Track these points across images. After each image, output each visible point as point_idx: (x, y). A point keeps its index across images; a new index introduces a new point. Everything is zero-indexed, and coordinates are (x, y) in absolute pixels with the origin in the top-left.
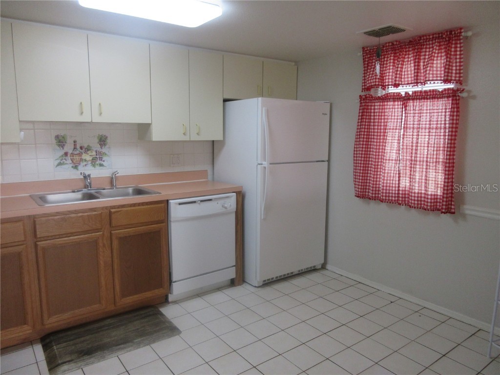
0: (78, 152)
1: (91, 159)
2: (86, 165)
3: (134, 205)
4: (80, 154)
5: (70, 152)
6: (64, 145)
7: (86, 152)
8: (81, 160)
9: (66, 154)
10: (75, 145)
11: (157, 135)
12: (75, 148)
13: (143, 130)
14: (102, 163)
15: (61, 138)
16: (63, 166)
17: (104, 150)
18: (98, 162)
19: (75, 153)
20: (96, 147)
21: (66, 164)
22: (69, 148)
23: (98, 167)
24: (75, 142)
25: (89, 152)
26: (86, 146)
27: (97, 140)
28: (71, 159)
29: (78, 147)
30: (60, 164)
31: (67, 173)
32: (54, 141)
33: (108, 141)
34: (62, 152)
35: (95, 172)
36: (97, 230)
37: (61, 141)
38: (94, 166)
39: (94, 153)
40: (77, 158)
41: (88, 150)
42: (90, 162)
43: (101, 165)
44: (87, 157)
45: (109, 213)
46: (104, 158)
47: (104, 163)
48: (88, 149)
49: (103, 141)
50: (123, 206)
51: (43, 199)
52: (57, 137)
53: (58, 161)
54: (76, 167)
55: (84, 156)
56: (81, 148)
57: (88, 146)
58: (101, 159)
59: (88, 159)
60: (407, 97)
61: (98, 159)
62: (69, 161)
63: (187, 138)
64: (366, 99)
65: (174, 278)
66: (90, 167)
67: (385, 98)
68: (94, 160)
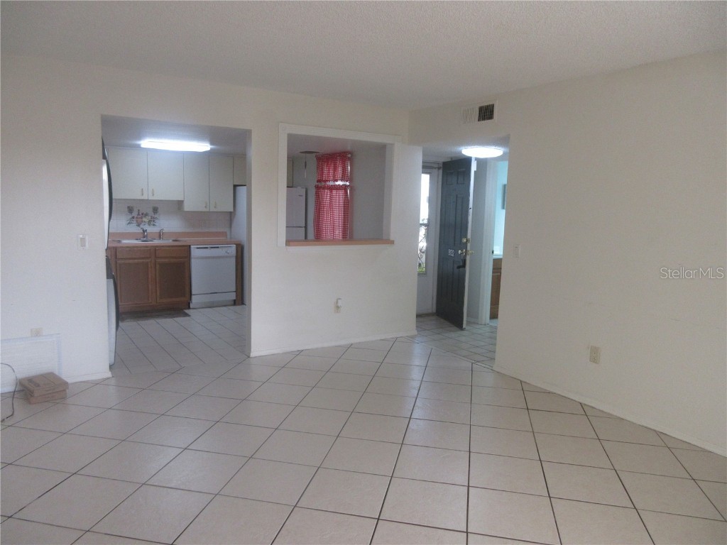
1: (148, 221)
2: (145, 224)
3: (173, 246)
4: (142, 218)
5: (136, 216)
6: (132, 212)
7: (145, 217)
8: (142, 221)
9: (133, 217)
11: (188, 207)
12: (139, 214)
13: (180, 204)
16: (131, 225)
17: (156, 216)
19: (139, 217)
20: (151, 213)
21: (133, 223)
22: (135, 214)
23: (152, 226)
24: (139, 211)
25: (147, 217)
26: (145, 213)
27: (151, 210)
28: (137, 221)
30: (129, 223)
31: (134, 229)
32: (126, 210)
33: (159, 210)
34: (131, 216)
35: (150, 229)
36: (148, 258)
37: (130, 210)
38: (149, 225)
39: (150, 218)
40: (140, 220)
42: (147, 223)
43: (154, 225)
45: (156, 249)
46: (156, 221)
47: (156, 224)
48: (146, 215)
49: (155, 210)
50: (163, 246)
51: (119, 241)
52: (129, 207)
53: (129, 221)
54: (139, 225)
55: (144, 219)
56: (142, 214)
57: (147, 213)
58: (154, 221)
59: (146, 221)
60: (332, 188)
61: (152, 222)
62: (135, 222)
63: (208, 210)
64: (317, 188)
65: (193, 293)
66: (147, 225)
67: (324, 188)
68: (150, 222)
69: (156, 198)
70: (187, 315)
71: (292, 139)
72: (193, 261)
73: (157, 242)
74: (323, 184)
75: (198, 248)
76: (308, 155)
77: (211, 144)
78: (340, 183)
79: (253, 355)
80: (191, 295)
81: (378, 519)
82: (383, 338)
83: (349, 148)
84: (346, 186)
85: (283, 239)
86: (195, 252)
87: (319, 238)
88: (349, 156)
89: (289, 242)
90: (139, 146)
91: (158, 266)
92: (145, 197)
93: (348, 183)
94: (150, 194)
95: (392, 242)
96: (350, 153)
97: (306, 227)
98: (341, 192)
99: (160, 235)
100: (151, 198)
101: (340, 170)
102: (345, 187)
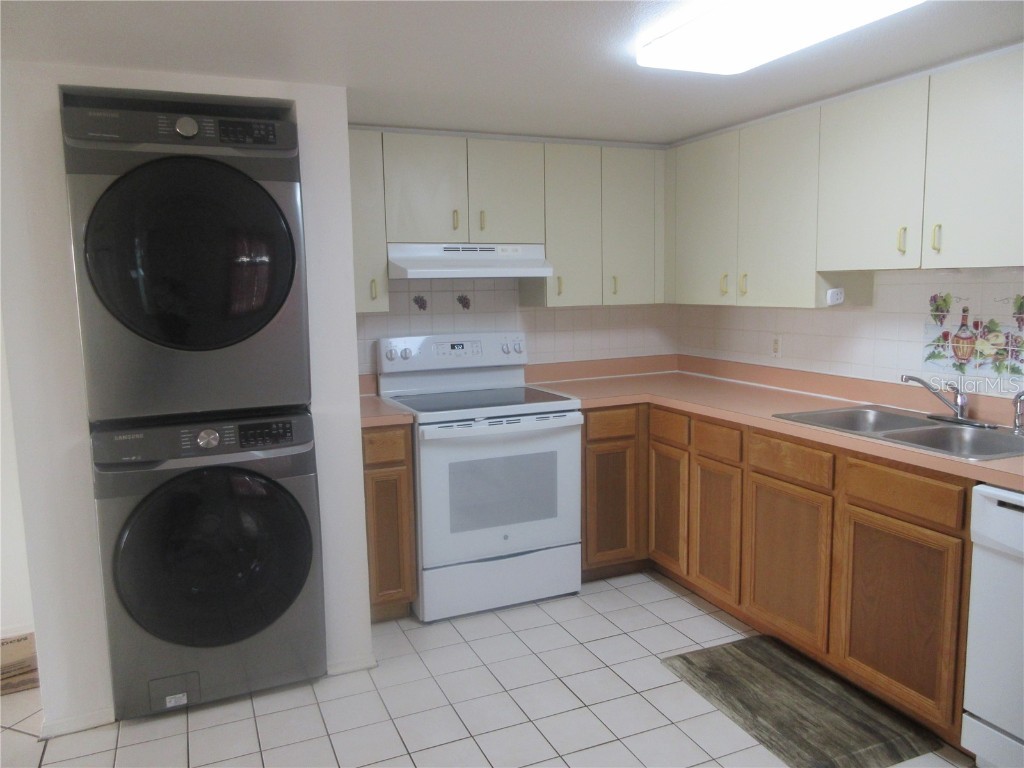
0: (968, 334)
1: (994, 352)
2: (980, 365)
4: (972, 339)
5: (954, 331)
6: (944, 317)
7: (984, 336)
8: (973, 352)
9: (946, 336)
10: (965, 318)
12: (964, 325)
14: (1018, 364)
15: (940, 302)
16: (937, 361)
18: (1009, 362)
19: (963, 335)
21: (944, 357)
22: (952, 324)
23: (1006, 374)
24: (965, 311)
25: (990, 336)
26: (986, 321)
27: (1011, 309)
28: (955, 349)
29: (970, 323)
30: (932, 356)
32: (928, 308)
34: (939, 333)
37: (939, 308)
38: (998, 369)
39: (1002, 340)
40: (965, 346)
41: (990, 331)
42: (990, 360)
43: (1015, 370)
44: (986, 347)
47: (1022, 367)
48: (990, 329)
52: (934, 299)
53: (931, 349)
54: (960, 367)
55: (980, 345)
56: (976, 325)
57: (992, 321)
58: (1016, 355)
59: (986, 352)
61: (1008, 356)
62: (949, 352)
66: (989, 370)
68: (1000, 355)
72: (981, 566)
75: (1002, 504)
86: (987, 520)
92: (910, 262)
100: (932, 262)
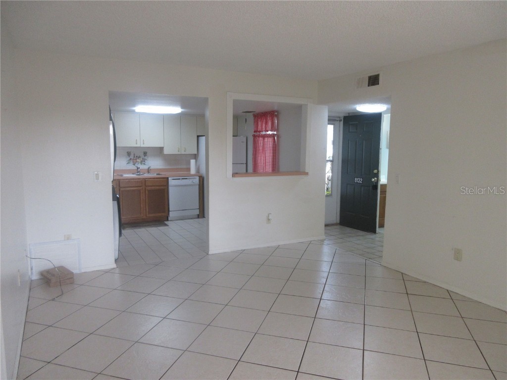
2: (138, 164)
3: (157, 178)
4: (136, 159)
6: (130, 156)
8: (137, 162)
9: (131, 159)
11: (166, 152)
12: (134, 157)
13: (161, 149)
17: (146, 158)
19: (134, 159)
20: (142, 156)
22: (132, 157)
24: (134, 154)
27: (143, 154)
30: (128, 163)
31: (131, 167)
32: (126, 154)
33: (147, 154)
34: (129, 158)
35: (142, 167)
36: (140, 187)
37: (129, 154)
38: (141, 164)
39: (142, 159)
40: (135, 161)
43: (144, 164)
44: (139, 160)
45: (145, 181)
46: (146, 161)
47: (146, 163)
48: (139, 157)
49: (145, 154)
50: (150, 178)
51: (122, 175)
52: (128, 152)
54: (134, 165)
55: (138, 160)
56: (137, 157)
60: (264, 136)
61: (143, 162)
62: (132, 162)
63: (180, 153)
64: (254, 136)
65: (170, 210)
66: (140, 164)
67: (259, 136)
68: (141, 162)
69: (146, 145)
70: (166, 225)
71: (236, 103)
72: (170, 188)
73: (146, 175)
74: (258, 133)
75: (173, 179)
76: (247, 114)
77: (182, 108)
78: (270, 133)
79: (210, 253)
80: (169, 211)
81: (298, 372)
82: (301, 241)
83: (276, 108)
84: (274, 134)
85: (230, 172)
86: (172, 182)
87: (255, 171)
88: (276, 113)
89: (235, 174)
90: (134, 111)
91: (147, 192)
92: (138, 145)
93: (275, 133)
94: (142, 143)
95: (307, 174)
96: (277, 111)
97: (247, 164)
98: (271, 140)
99: (149, 171)
100: (142, 146)
101: (270, 123)
102: (273, 136)
